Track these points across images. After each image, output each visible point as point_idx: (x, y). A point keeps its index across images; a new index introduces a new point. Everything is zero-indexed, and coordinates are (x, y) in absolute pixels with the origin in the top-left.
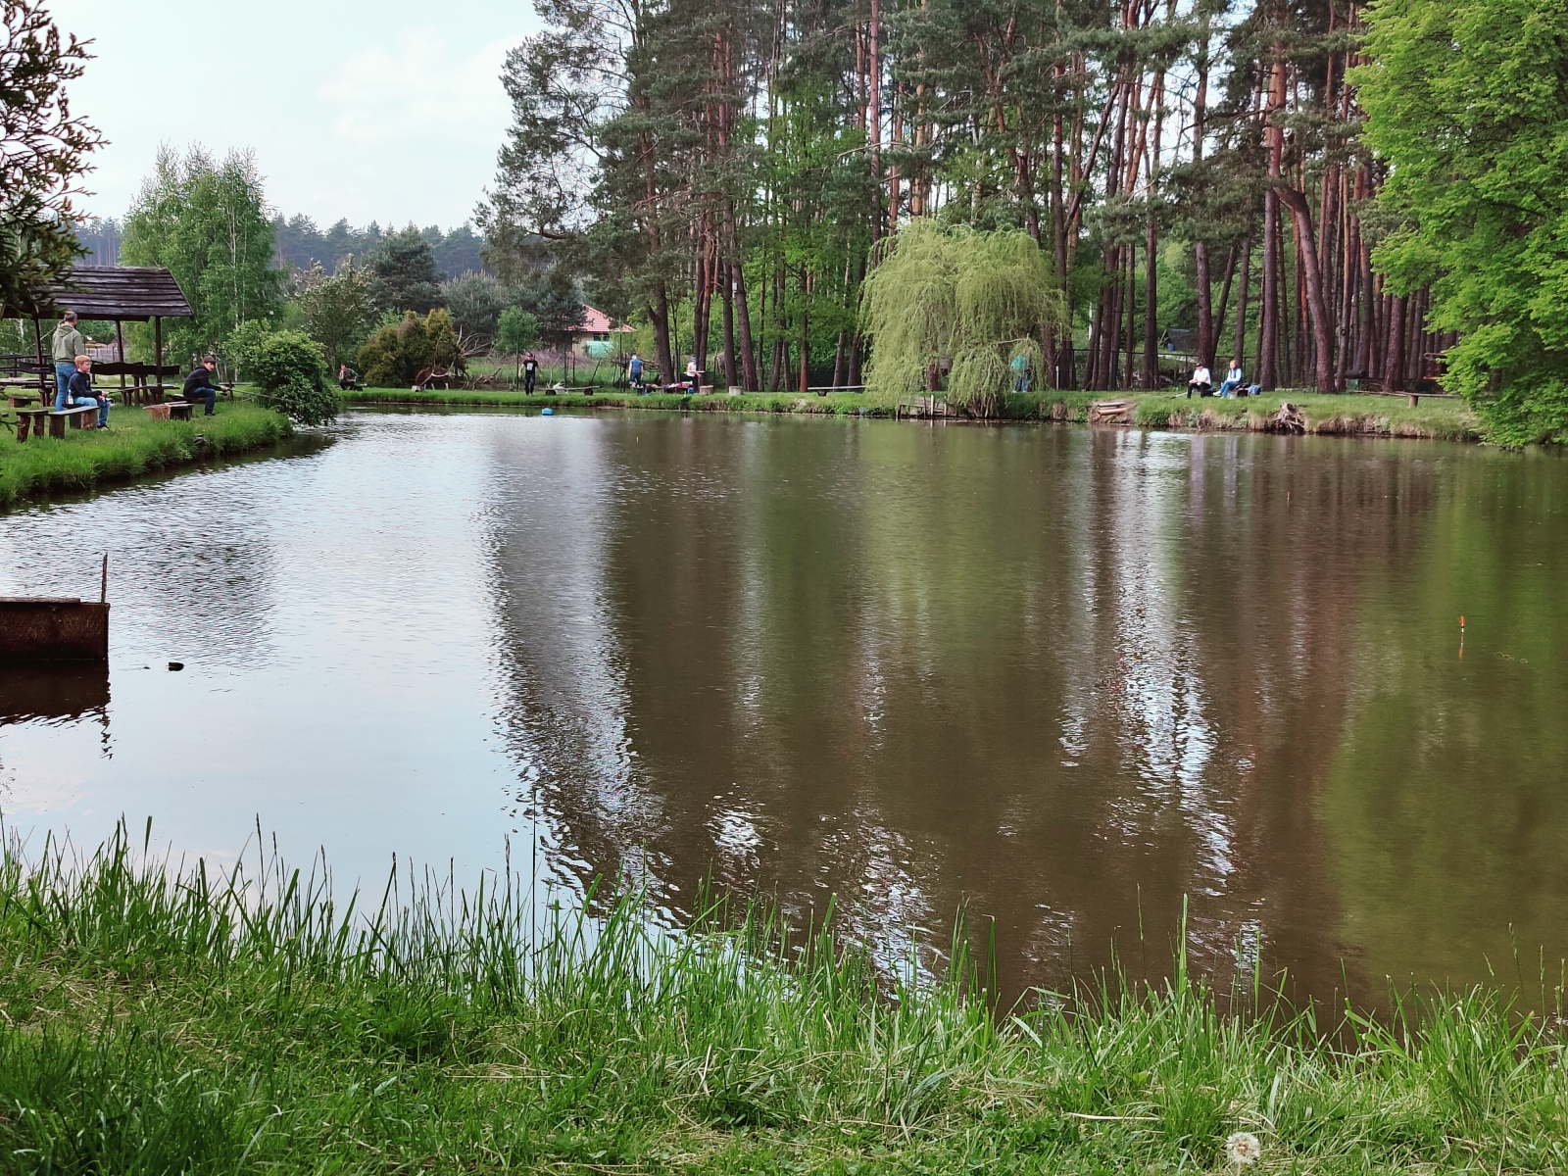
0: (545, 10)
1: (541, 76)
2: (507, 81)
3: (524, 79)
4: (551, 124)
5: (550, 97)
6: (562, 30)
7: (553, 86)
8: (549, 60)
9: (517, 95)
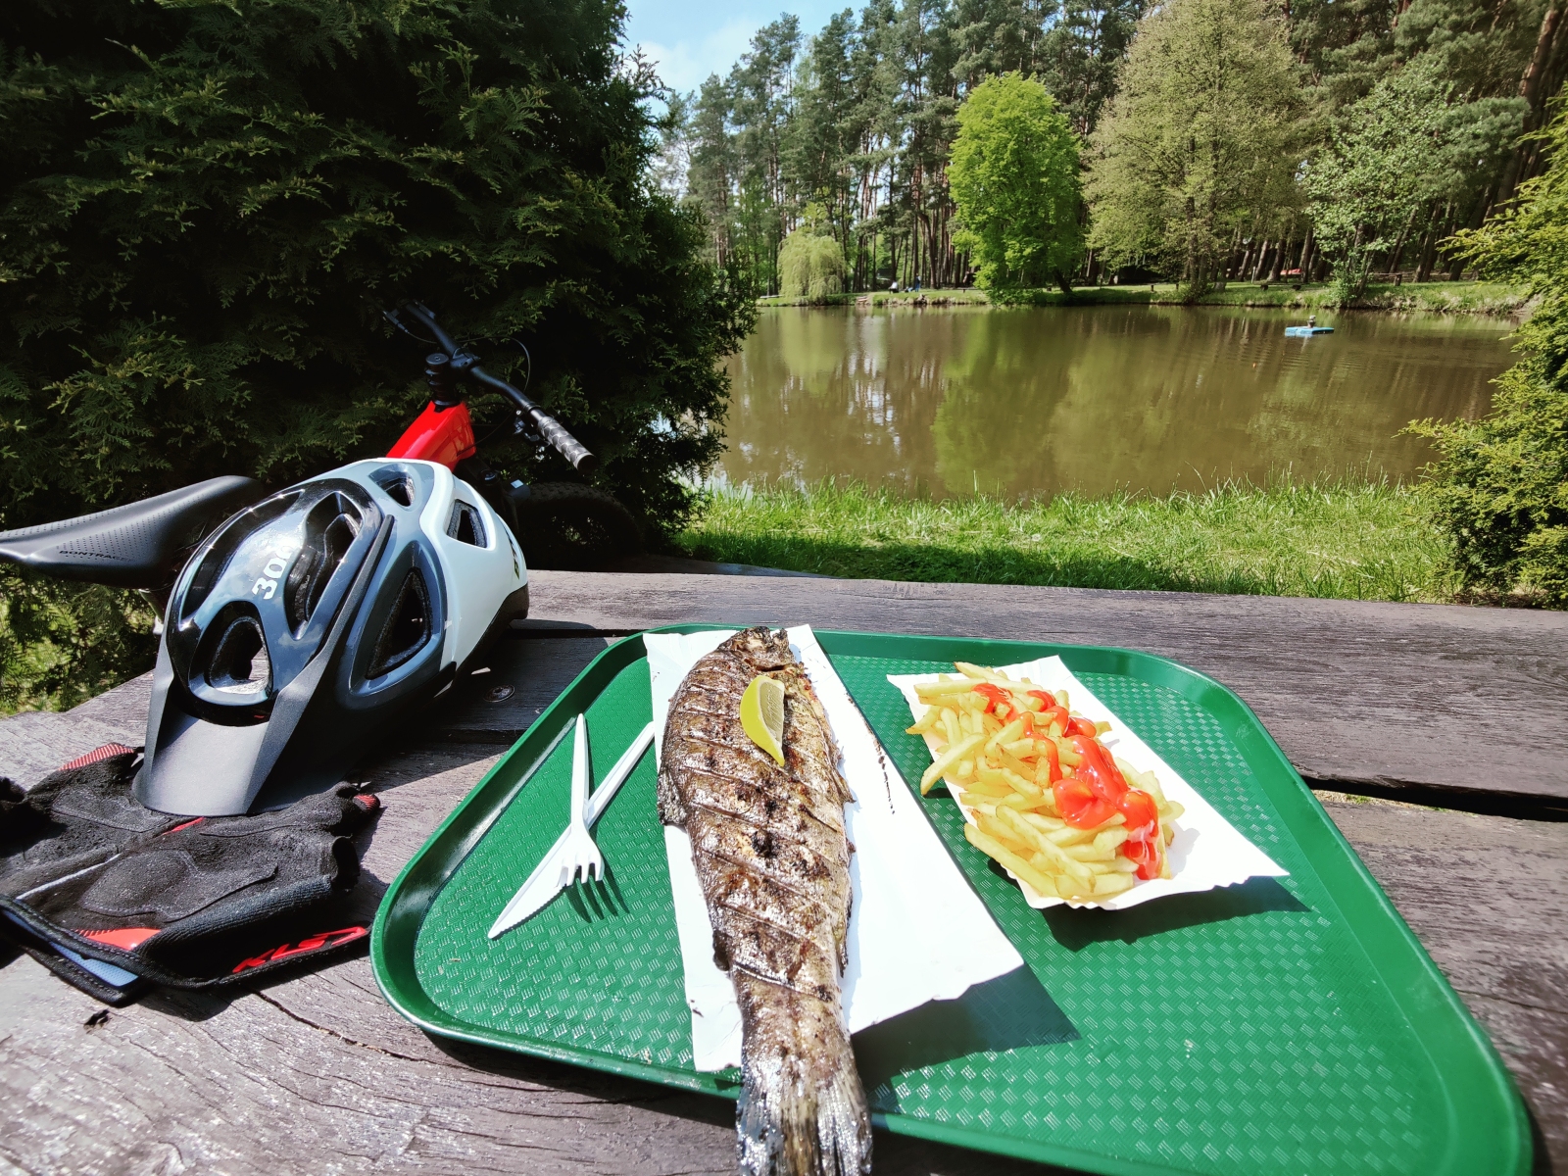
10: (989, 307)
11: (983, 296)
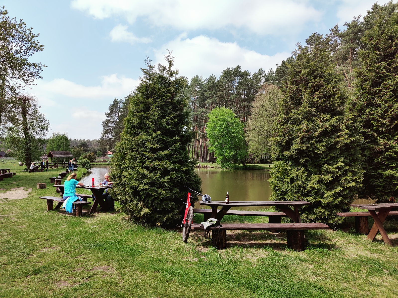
0: (107, 116)
1: (107, 124)
2: (102, 125)
3: (105, 124)
4: (108, 130)
5: (108, 127)
6: (110, 119)
7: (108, 125)
8: (108, 122)
9: (104, 127)
10: (221, 169)
11: (219, 166)
